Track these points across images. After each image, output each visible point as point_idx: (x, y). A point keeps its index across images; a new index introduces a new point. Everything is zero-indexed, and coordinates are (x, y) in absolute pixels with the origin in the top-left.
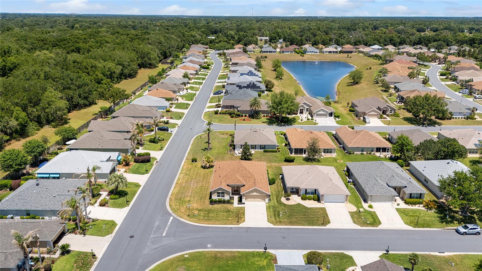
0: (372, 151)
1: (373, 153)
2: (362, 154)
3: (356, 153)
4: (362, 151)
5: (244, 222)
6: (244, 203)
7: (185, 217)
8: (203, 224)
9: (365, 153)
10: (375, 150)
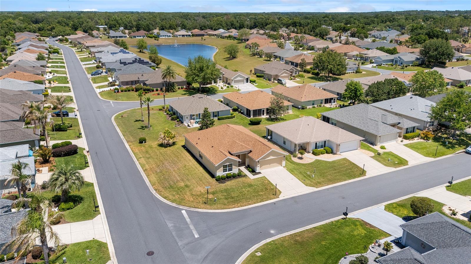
0: (321, 103)
1: (322, 105)
2: (313, 107)
3: (308, 107)
4: (313, 104)
5: (282, 193)
6: (260, 173)
7: (203, 206)
8: (234, 208)
9: (316, 106)
10: (324, 101)
